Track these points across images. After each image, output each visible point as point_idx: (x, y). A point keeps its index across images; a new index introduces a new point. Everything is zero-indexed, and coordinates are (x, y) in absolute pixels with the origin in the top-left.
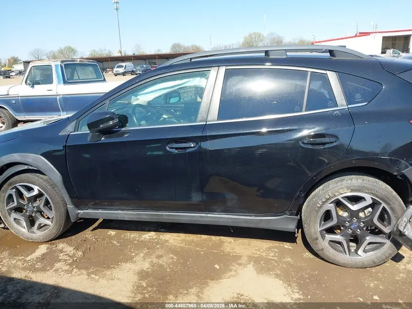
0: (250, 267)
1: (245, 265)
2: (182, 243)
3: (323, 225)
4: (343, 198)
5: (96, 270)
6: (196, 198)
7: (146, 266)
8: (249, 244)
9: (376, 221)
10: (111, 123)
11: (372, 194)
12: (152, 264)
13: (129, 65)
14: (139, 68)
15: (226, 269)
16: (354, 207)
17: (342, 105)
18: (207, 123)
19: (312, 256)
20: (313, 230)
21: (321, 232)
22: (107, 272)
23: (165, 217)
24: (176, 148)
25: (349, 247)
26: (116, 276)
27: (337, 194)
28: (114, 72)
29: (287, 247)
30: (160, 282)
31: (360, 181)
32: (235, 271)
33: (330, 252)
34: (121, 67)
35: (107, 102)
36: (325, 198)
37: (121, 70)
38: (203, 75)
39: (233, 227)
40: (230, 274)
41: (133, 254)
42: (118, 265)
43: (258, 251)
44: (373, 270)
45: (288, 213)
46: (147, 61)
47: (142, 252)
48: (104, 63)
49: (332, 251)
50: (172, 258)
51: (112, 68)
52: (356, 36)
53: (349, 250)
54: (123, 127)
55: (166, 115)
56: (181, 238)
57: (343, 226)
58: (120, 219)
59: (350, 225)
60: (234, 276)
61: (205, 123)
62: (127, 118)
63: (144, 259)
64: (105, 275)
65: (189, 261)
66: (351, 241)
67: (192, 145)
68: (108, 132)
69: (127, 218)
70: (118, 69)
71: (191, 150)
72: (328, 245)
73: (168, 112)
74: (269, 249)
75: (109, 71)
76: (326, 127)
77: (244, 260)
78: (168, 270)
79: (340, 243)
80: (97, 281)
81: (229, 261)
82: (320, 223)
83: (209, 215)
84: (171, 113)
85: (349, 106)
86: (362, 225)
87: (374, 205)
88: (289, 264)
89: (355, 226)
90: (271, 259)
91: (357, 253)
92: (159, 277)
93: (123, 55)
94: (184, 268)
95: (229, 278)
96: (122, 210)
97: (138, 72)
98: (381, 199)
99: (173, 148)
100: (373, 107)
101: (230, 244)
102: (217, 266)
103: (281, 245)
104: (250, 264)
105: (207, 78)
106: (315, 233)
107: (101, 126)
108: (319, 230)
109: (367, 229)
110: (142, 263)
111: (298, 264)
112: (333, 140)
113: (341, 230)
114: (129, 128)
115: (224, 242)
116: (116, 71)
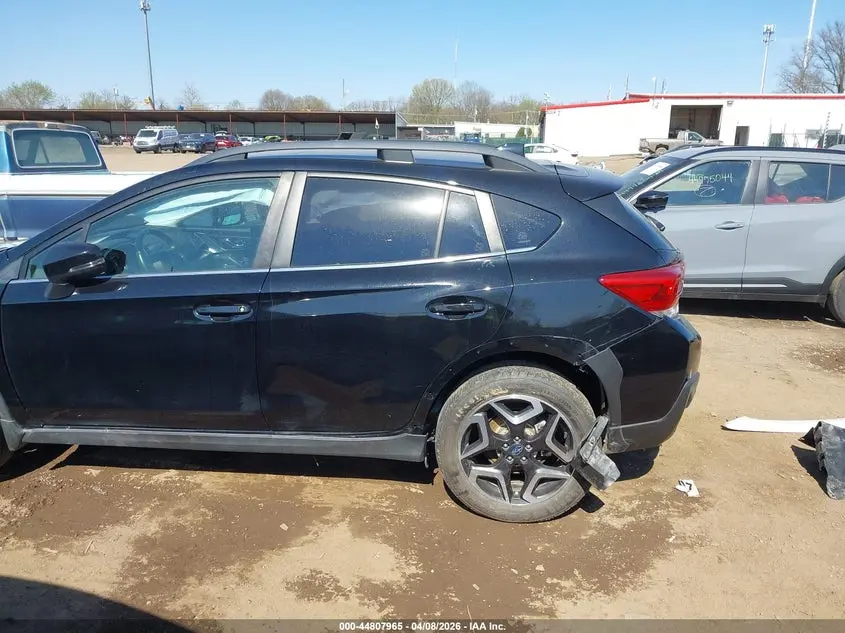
0: (344, 526)
1: (335, 523)
2: (227, 489)
3: (467, 451)
4: (497, 403)
5: (55, 539)
6: (250, 405)
7: (153, 528)
8: (350, 488)
9: (549, 441)
10: (91, 265)
11: (542, 397)
12: (165, 526)
13: (169, 131)
14: (189, 138)
15: (300, 530)
16: (516, 420)
17: (497, 250)
18: (272, 270)
19: (454, 505)
20: (450, 459)
21: (464, 461)
22: (76, 543)
23: (192, 441)
24: (213, 315)
25: (509, 487)
26: (92, 548)
27: (487, 396)
28: (135, 144)
29: (414, 490)
30: (174, 555)
31: (523, 375)
32: (314, 533)
33: (480, 497)
34: (151, 134)
35: (86, 225)
36: (468, 404)
37: (151, 141)
38: (267, 184)
39: (320, 458)
40: (305, 538)
41: (131, 509)
42: (97, 529)
43: (364, 498)
44: (549, 525)
45: (410, 430)
46: (209, 125)
47: (149, 506)
48: (113, 123)
49: (482, 494)
50: (203, 514)
51: (132, 136)
52: (624, 102)
53: (511, 494)
54: (114, 273)
55: (214, 248)
56: (226, 480)
57: (500, 452)
58: (106, 444)
59: (510, 450)
60: (311, 541)
61: (267, 271)
62: (125, 256)
63: (151, 516)
64: (71, 546)
65: (234, 518)
66: (514, 477)
67: (242, 310)
68: (85, 281)
69: (120, 442)
70: (144, 139)
71: (240, 318)
72: (475, 485)
73: (218, 243)
74: (382, 495)
75: (125, 141)
76: (468, 284)
77: (334, 515)
78: (193, 535)
79: (495, 481)
80: (54, 558)
81: (306, 517)
82: (463, 446)
83: (274, 436)
84: (225, 245)
85: (508, 252)
86: (529, 449)
87: (547, 414)
88: (411, 517)
89: (519, 453)
90: (384, 513)
91: (522, 498)
92: (176, 548)
93: (157, 108)
94: (223, 531)
95: (302, 545)
96: (110, 427)
97: (188, 147)
98: (555, 405)
99: (208, 314)
100: (546, 253)
101: (315, 489)
102: (284, 527)
103: (406, 487)
104: (343, 520)
105: (274, 190)
106: (454, 464)
107: (71, 270)
108: (461, 457)
109: (539, 457)
110: (147, 524)
111: (427, 520)
112: (478, 306)
113: (497, 457)
114: (128, 274)
115: (304, 486)
116: (139, 143)
